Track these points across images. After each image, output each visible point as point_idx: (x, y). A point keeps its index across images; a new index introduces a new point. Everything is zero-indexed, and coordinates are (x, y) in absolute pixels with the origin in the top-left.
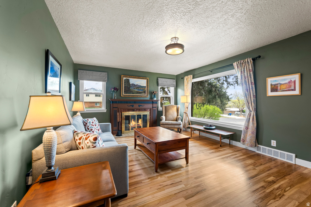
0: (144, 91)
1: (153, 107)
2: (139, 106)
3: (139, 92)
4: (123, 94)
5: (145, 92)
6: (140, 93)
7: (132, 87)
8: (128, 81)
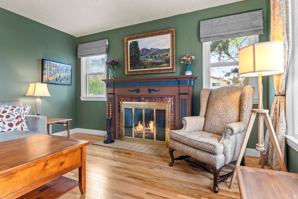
0: (166, 60)
1: (180, 94)
2: (150, 91)
3: (155, 63)
4: (129, 70)
5: (168, 62)
6: (158, 64)
7: (142, 55)
8: (135, 45)
